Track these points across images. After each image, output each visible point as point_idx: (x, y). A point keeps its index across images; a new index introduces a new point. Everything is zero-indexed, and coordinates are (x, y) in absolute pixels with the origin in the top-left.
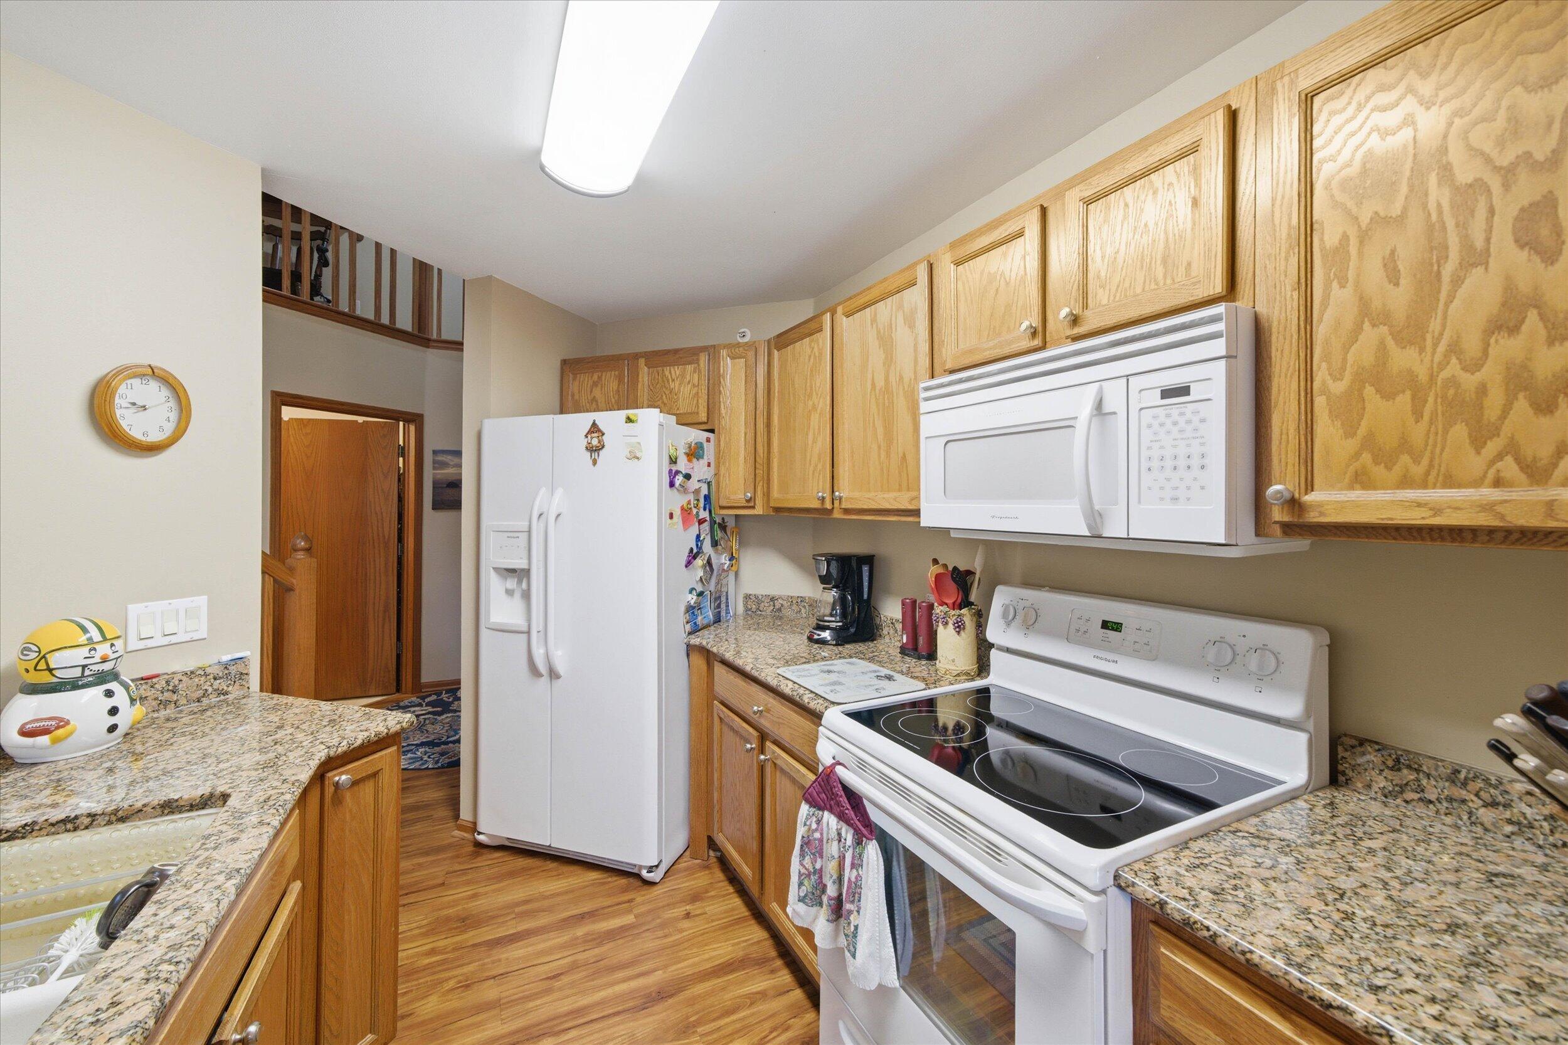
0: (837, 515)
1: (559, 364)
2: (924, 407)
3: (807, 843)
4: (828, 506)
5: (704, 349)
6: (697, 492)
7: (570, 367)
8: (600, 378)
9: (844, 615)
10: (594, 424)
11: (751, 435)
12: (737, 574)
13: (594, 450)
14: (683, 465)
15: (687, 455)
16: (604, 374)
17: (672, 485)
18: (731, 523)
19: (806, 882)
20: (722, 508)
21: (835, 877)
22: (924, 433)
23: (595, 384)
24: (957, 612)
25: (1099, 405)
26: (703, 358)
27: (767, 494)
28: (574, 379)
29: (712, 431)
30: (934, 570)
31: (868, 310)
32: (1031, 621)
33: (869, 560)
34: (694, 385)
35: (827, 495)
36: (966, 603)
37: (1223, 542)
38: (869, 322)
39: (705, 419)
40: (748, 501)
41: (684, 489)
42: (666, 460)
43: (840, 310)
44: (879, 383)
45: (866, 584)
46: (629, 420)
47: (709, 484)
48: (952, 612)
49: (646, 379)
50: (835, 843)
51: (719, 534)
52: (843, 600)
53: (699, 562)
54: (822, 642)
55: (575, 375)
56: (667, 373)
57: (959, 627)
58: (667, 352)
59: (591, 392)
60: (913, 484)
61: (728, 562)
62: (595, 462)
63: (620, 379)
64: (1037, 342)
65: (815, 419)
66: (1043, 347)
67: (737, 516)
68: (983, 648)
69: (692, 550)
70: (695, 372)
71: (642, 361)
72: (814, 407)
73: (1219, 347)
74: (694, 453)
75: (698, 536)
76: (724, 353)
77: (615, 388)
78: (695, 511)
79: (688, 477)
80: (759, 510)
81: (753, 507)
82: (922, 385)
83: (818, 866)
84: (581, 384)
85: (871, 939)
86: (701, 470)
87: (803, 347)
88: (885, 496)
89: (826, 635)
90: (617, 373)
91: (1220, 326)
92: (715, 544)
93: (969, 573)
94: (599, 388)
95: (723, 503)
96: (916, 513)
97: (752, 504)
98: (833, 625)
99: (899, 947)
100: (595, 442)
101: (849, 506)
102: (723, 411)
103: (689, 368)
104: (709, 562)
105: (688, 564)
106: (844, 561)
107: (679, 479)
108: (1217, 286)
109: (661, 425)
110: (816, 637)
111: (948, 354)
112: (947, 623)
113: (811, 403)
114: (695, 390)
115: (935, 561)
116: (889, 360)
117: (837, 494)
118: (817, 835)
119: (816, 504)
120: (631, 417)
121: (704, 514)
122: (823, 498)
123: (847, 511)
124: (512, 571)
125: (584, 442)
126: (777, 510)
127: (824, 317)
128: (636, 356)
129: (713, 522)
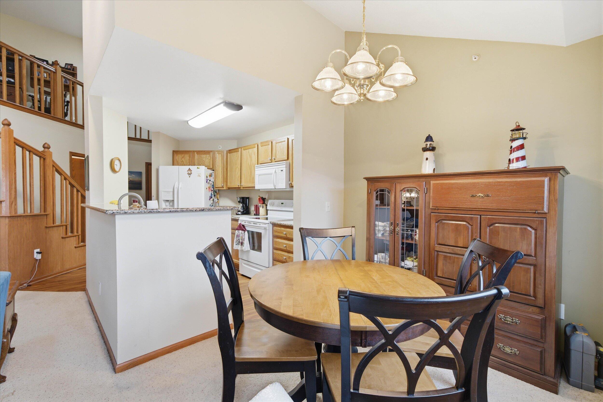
0: (241, 188)
1: (172, 152)
2: (256, 169)
3: (237, 236)
4: (240, 187)
5: (211, 151)
6: (211, 184)
7: (175, 153)
8: (184, 156)
9: (243, 209)
10: (189, 169)
11: (223, 172)
12: (218, 203)
13: (189, 174)
14: (209, 178)
15: (209, 176)
16: (185, 155)
17: (207, 182)
18: (217, 192)
19: (237, 242)
20: (216, 188)
21: (241, 239)
22: (256, 174)
23: (183, 157)
24: (263, 205)
25: (275, 172)
26: (211, 154)
27: (227, 185)
28: (177, 156)
29: (214, 170)
30: (259, 197)
31: (247, 150)
32: (273, 205)
33: (248, 198)
34: (209, 160)
35: (240, 185)
36: (264, 203)
37: (285, 188)
38: (248, 152)
39: (212, 168)
40: (222, 186)
41: (209, 183)
42: (206, 177)
43: (242, 148)
44: (249, 164)
45: (248, 203)
46: (198, 168)
47: (213, 182)
48: (262, 205)
49: (197, 157)
50: (241, 234)
51: (215, 194)
52: (243, 206)
53: (212, 199)
54: (239, 214)
55: (177, 154)
56: (202, 156)
57: (263, 207)
58: (202, 151)
59: (182, 159)
60: (254, 182)
61: (217, 200)
62: (190, 177)
63: (190, 157)
64: (271, 161)
65: (237, 169)
66: (272, 162)
67: (219, 190)
68: (267, 210)
69: (210, 196)
70: (209, 156)
71: (196, 153)
72: (237, 167)
73: (285, 166)
74: (211, 176)
75: (211, 194)
76: (216, 153)
77: (188, 159)
78: (211, 188)
79: (210, 180)
80: (225, 188)
81: (223, 188)
82: (256, 166)
83: (239, 239)
84: (179, 157)
85: (246, 244)
86: (212, 179)
87: (235, 154)
88: (250, 184)
89: (239, 213)
90: (189, 155)
91: (285, 164)
92: (214, 196)
93: (265, 198)
94: (184, 159)
95: (217, 187)
96: (254, 187)
97: (223, 187)
98: (241, 211)
99: (250, 245)
100: (190, 172)
101: (244, 187)
102: (216, 166)
103: (208, 155)
104: (213, 200)
105: (210, 199)
106: (243, 198)
107: (208, 181)
108: (286, 159)
109: (205, 169)
110: (237, 213)
111: (260, 161)
112: (261, 207)
113: (236, 166)
114: (209, 161)
115: (259, 196)
116: (251, 160)
117: (241, 184)
118: (239, 234)
119: (237, 186)
120: (199, 168)
121: (212, 189)
122: (239, 185)
123: (243, 188)
124: (168, 201)
125: (187, 172)
126: (229, 188)
127: (239, 149)
128: (194, 151)
129: (214, 191)
